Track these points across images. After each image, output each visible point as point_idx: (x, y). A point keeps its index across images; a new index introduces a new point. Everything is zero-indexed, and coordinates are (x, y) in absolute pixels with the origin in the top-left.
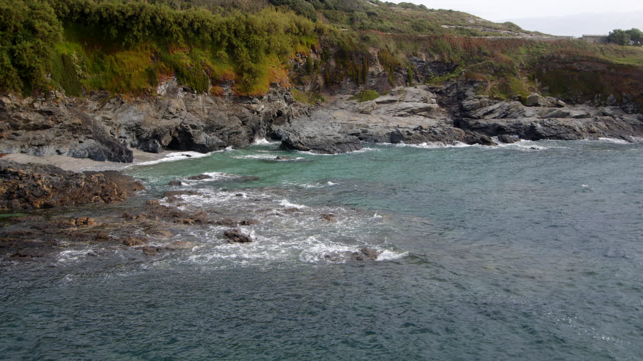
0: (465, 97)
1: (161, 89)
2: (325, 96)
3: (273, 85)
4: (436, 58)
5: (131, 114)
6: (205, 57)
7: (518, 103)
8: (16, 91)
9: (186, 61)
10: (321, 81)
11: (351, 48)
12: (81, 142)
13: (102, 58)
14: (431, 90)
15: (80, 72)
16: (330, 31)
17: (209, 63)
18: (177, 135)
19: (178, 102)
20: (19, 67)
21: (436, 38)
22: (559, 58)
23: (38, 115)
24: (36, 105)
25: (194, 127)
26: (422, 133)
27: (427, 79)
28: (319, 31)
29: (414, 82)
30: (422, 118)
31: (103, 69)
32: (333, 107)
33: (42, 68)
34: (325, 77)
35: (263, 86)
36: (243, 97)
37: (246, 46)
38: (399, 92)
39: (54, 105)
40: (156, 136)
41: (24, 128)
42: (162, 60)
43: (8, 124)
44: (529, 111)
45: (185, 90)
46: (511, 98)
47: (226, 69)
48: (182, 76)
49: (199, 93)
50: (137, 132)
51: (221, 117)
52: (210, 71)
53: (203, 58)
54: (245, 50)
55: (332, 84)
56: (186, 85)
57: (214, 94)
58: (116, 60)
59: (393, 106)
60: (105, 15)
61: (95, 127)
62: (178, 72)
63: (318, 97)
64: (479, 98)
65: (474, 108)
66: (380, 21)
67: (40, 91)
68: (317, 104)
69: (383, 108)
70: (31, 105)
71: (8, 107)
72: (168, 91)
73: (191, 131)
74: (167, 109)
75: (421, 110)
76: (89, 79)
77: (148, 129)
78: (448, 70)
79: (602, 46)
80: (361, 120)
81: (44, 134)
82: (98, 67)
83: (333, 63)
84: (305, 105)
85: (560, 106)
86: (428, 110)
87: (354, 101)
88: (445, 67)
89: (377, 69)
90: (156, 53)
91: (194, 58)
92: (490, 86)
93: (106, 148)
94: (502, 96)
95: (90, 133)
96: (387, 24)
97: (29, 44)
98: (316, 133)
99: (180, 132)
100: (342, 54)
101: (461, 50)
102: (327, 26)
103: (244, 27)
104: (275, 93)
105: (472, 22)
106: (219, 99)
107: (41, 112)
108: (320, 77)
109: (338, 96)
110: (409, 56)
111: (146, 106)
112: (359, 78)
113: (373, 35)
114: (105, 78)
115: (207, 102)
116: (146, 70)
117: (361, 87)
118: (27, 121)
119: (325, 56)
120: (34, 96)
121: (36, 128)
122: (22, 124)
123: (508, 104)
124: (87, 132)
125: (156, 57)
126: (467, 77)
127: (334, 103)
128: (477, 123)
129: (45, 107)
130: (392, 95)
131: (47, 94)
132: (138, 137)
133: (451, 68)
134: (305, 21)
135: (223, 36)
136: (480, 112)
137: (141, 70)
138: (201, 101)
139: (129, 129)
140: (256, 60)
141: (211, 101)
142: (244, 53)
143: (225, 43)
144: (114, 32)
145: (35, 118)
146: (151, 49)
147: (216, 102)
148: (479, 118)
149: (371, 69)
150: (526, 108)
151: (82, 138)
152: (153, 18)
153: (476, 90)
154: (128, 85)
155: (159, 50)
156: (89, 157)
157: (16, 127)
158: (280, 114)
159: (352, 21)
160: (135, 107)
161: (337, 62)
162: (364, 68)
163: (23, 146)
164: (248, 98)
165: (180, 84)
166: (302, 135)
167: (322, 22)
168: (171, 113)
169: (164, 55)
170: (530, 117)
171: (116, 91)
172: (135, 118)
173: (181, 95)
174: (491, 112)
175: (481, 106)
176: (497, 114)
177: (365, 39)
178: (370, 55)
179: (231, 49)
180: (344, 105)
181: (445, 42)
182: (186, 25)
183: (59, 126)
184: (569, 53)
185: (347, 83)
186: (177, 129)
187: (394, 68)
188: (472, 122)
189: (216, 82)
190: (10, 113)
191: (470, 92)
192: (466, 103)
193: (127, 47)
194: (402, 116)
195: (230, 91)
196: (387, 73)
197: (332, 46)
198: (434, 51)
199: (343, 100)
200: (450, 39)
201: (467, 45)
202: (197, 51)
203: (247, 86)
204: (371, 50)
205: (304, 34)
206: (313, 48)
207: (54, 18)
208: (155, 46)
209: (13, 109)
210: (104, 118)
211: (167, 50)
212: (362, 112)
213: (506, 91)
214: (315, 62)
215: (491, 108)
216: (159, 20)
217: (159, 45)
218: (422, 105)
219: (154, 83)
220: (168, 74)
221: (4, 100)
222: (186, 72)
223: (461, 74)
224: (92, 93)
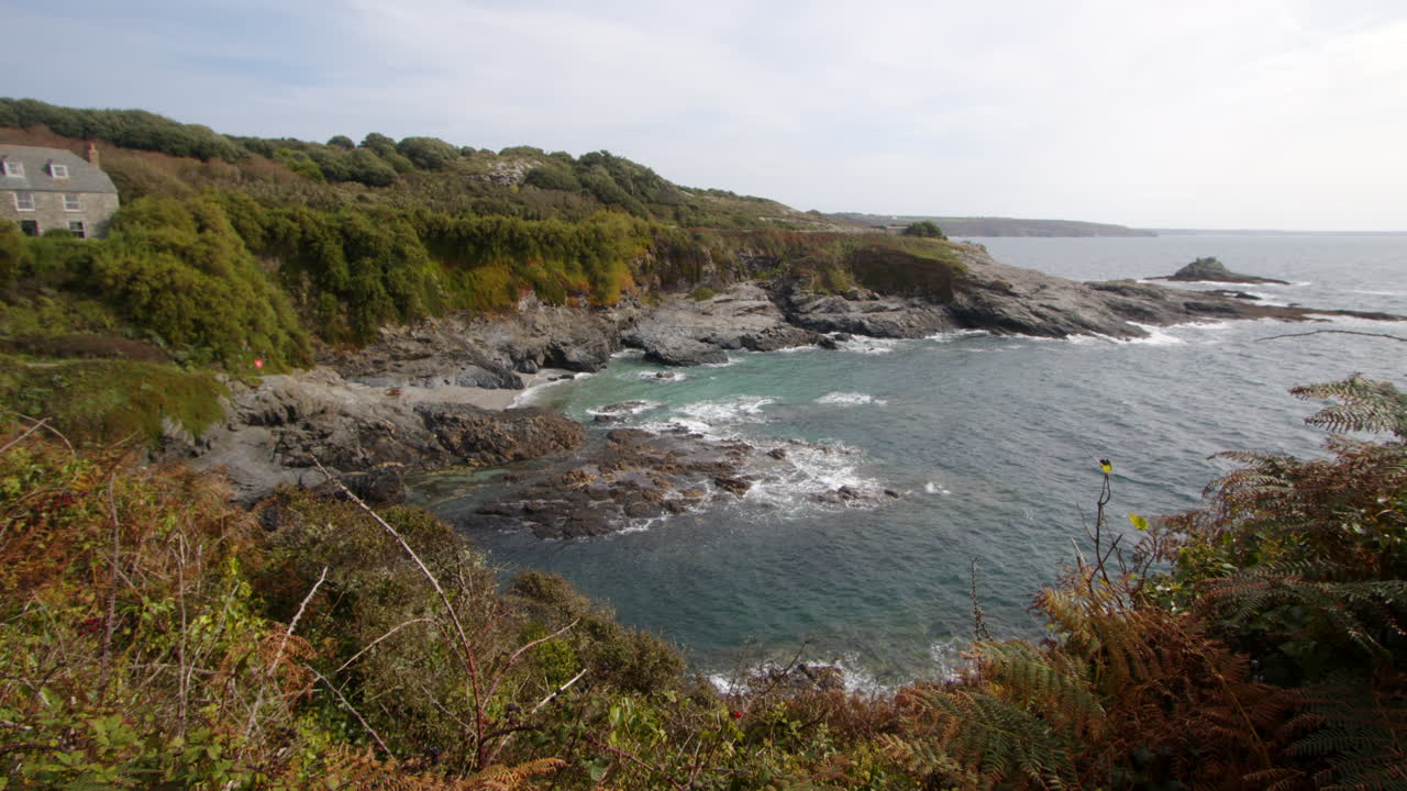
0: (792, 292)
1: (522, 305)
2: (662, 295)
3: (624, 292)
4: (762, 253)
5: (499, 333)
6: (559, 267)
7: (841, 297)
8: (393, 320)
9: (543, 274)
10: (658, 281)
11: (685, 248)
12: (463, 369)
13: (460, 275)
14: (759, 285)
15: (442, 292)
16: (663, 230)
17: (564, 274)
18: (549, 353)
19: (541, 316)
20: (393, 295)
21: (760, 233)
22: (870, 252)
23: (416, 343)
24: (413, 333)
25: (565, 344)
26: (770, 336)
27: (754, 275)
28: (654, 231)
29: (743, 277)
30: (759, 316)
31: (462, 286)
32: (672, 307)
33: (417, 294)
34: (661, 277)
35: (615, 295)
36: (598, 306)
37: (598, 255)
38: (735, 290)
39: (430, 331)
40: (531, 356)
41: (405, 358)
42: (521, 274)
43: (388, 355)
44: (853, 305)
45: (545, 304)
46: (834, 292)
47: (579, 279)
48: (541, 291)
49: (558, 306)
50: (510, 353)
51: (584, 331)
52: (565, 282)
53: (557, 270)
54: (597, 259)
55: (668, 284)
56: (546, 300)
57: (571, 306)
58: (475, 277)
59: (730, 305)
60: (464, 233)
61: (473, 352)
62: (538, 287)
63: (657, 297)
64: (806, 294)
65: (802, 303)
66: (704, 215)
67: (416, 319)
68: (657, 305)
69: (722, 308)
70: (409, 334)
71: (386, 338)
72: (529, 305)
73: (563, 348)
74: (533, 327)
75: (758, 308)
76: (449, 298)
77: (521, 350)
78: (772, 265)
79: (904, 238)
80: (707, 323)
81: (427, 363)
82: (457, 286)
83: (668, 263)
84: (646, 307)
85: (876, 299)
86: (764, 308)
87: (692, 300)
88: (771, 262)
89: (711, 267)
90: (513, 268)
91: (549, 271)
92: (813, 280)
93: (494, 375)
94: (825, 291)
95: (470, 358)
96: (710, 218)
97: (400, 271)
98: (679, 343)
99: (551, 350)
100: (676, 254)
101: (784, 244)
102: (660, 225)
103: (593, 236)
104: (625, 300)
105: (786, 213)
106: (576, 310)
107: (419, 340)
108: (657, 278)
109: (675, 295)
110: (737, 252)
111: (512, 324)
112: (694, 276)
113: (703, 232)
114: (466, 296)
115: (567, 315)
116: (507, 286)
117: (696, 286)
118: (407, 351)
119: (660, 256)
120: (410, 324)
121: (417, 357)
122: (401, 353)
123: (832, 299)
124: (466, 357)
125: (514, 272)
126: (792, 271)
127: (672, 303)
128: (808, 319)
129: (422, 334)
130: (727, 293)
131: (423, 320)
132: (512, 358)
133: (776, 263)
134: (640, 221)
135: (576, 247)
136: (808, 307)
137: (501, 286)
138: (561, 313)
139: (501, 350)
140: (606, 268)
141: (569, 313)
142: (597, 263)
143: (577, 254)
144: (471, 248)
145: (414, 347)
146: (509, 263)
147: (574, 313)
148: (807, 313)
149: (705, 268)
150: (849, 303)
151: (463, 364)
152: (511, 232)
153: (802, 285)
154: (490, 303)
155: (516, 265)
156: (479, 385)
157: (396, 358)
158: (631, 319)
159: (677, 217)
160: (501, 326)
161: (672, 262)
162: (698, 265)
163: (411, 379)
164: (603, 307)
165: (539, 299)
166: (668, 345)
167: (654, 222)
168: (538, 330)
169: (521, 269)
170: (855, 312)
171: (479, 309)
172: (505, 338)
173: (542, 309)
174: (818, 307)
175: (808, 300)
176: (823, 309)
177: (697, 238)
178: (703, 254)
179: (583, 258)
180: (683, 305)
181: (768, 237)
182: (541, 238)
183: (440, 353)
184: (879, 247)
185: (681, 282)
186: (548, 347)
187: (724, 265)
188: (802, 317)
189: (573, 293)
190: (389, 344)
191: (795, 287)
192: (794, 298)
193: (484, 264)
194: (739, 315)
195: (586, 301)
196: (720, 271)
197: (666, 245)
198: (759, 247)
199: (680, 298)
200: (772, 234)
201: (789, 239)
202: (551, 263)
203: (601, 296)
204: (704, 250)
205: (641, 235)
206: (648, 248)
207: (417, 241)
208: (512, 260)
209: (392, 340)
210: (476, 341)
211: (525, 263)
212: (704, 314)
213: (828, 285)
214: (651, 261)
215: (817, 303)
216: (516, 235)
217: (517, 259)
218: (757, 303)
219: (515, 299)
220: (528, 289)
221: (383, 330)
222: (544, 286)
223: (786, 269)
224: (454, 313)
